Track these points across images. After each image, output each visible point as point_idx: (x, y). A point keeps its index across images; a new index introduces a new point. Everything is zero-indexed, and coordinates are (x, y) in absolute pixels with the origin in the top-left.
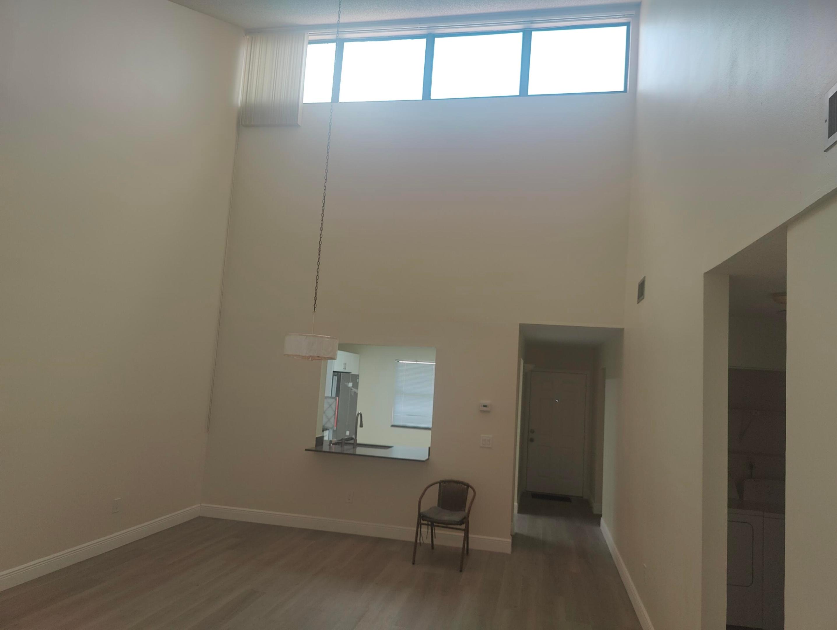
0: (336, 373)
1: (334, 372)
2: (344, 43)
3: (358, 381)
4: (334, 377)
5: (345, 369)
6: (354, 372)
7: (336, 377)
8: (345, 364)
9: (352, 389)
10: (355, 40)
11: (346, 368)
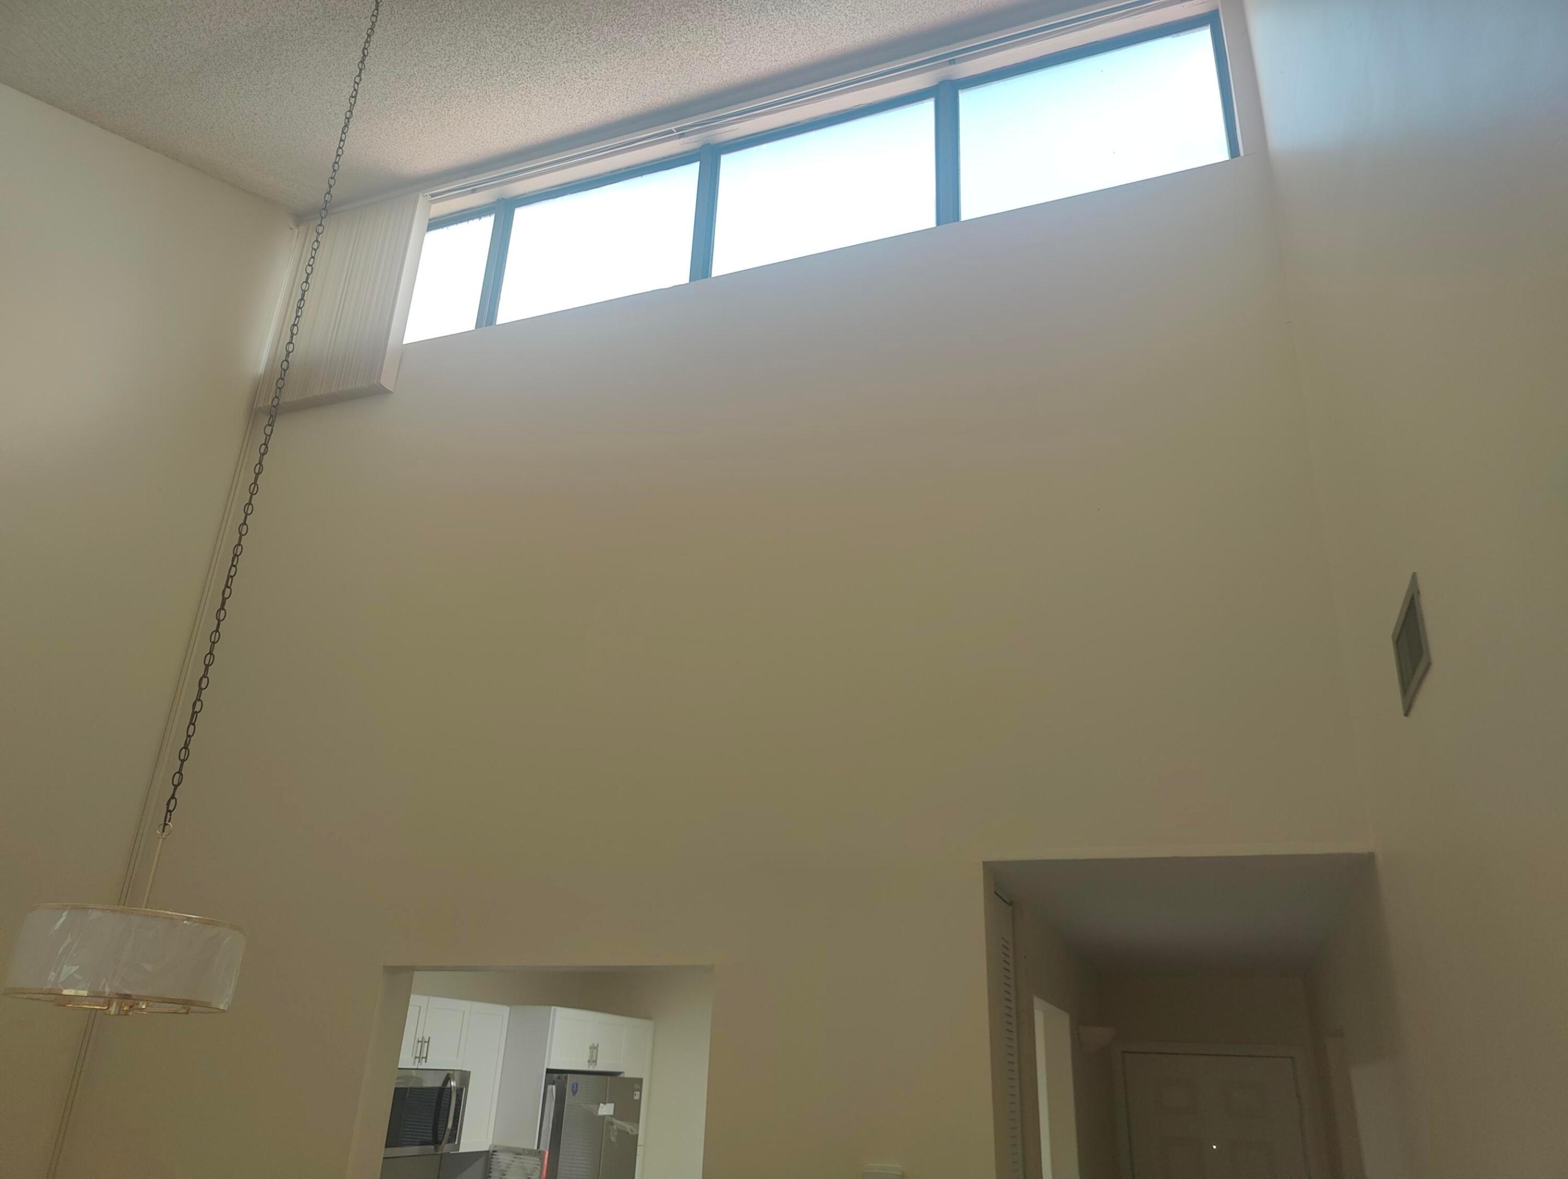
0: (556, 1076)
1: (549, 1071)
2: (514, 210)
3: (637, 1097)
4: (550, 1087)
5: (595, 1062)
6: (629, 1073)
7: (554, 1087)
8: (594, 1048)
9: (612, 1124)
10: (536, 196)
11: (598, 1061)
